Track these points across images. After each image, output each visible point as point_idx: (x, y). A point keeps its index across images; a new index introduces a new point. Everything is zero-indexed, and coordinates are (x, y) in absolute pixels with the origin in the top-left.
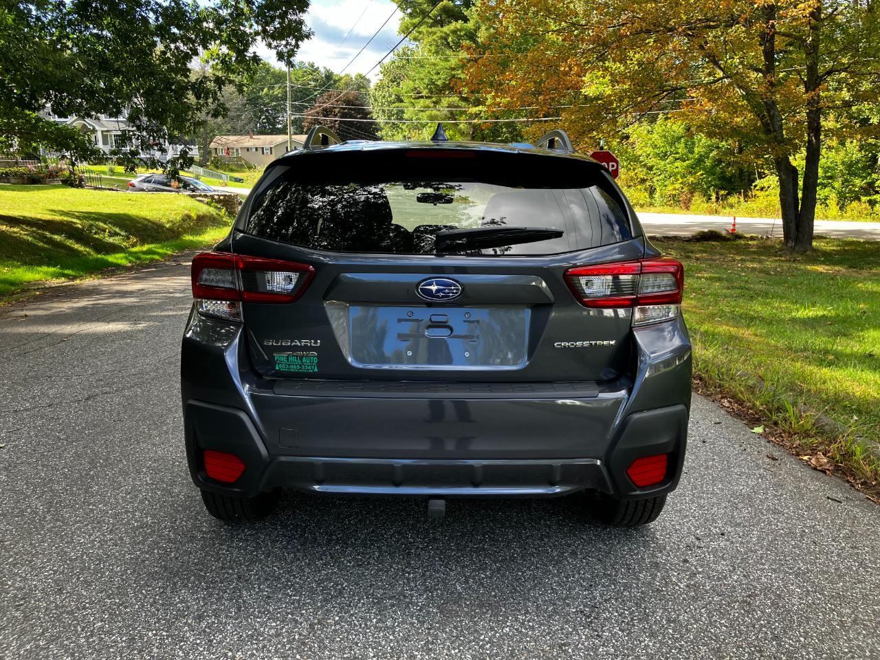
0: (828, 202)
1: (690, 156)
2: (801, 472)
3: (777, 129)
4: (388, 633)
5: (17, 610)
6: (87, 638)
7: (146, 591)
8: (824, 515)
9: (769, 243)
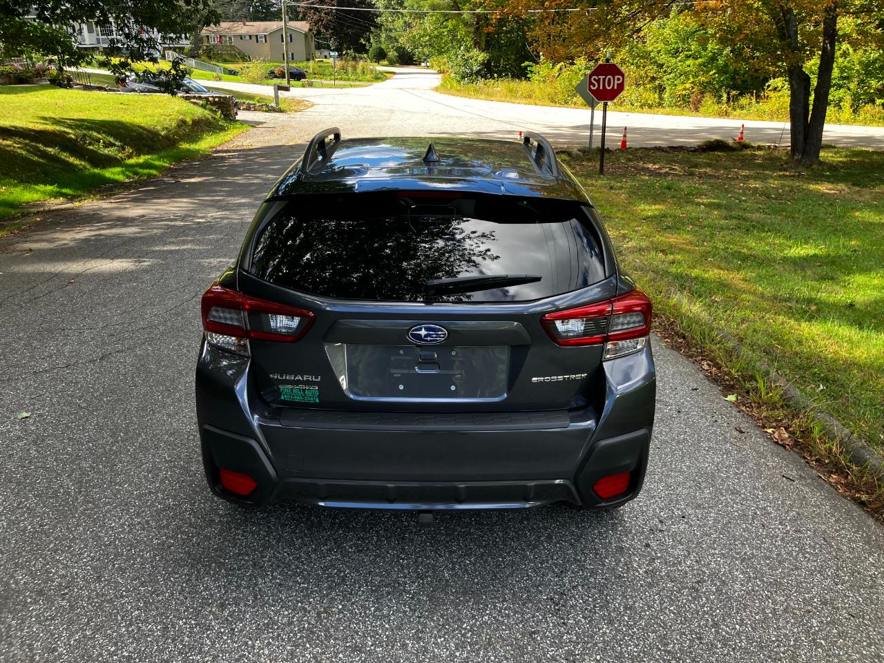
0: (842, 104)
1: (703, 53)
2: (765, 446)
3: (792, 35)
4: (384, 621)
5: (63, 599)
6: (127, 627)
7: (174, 578)
8: (776, 495)
9: (776, 153)
